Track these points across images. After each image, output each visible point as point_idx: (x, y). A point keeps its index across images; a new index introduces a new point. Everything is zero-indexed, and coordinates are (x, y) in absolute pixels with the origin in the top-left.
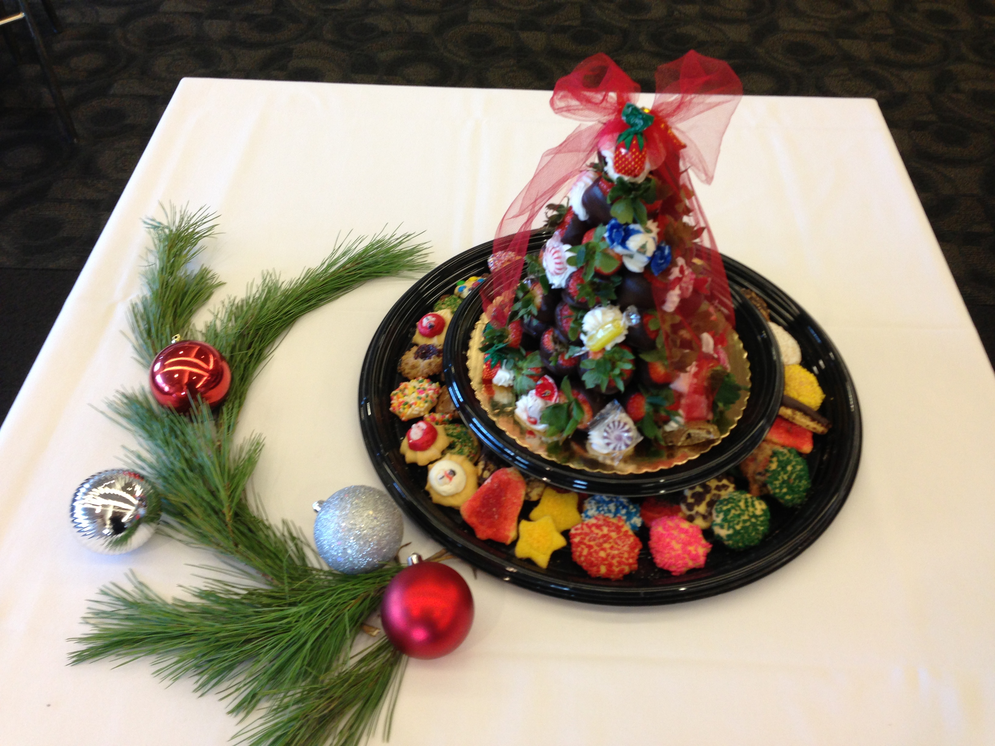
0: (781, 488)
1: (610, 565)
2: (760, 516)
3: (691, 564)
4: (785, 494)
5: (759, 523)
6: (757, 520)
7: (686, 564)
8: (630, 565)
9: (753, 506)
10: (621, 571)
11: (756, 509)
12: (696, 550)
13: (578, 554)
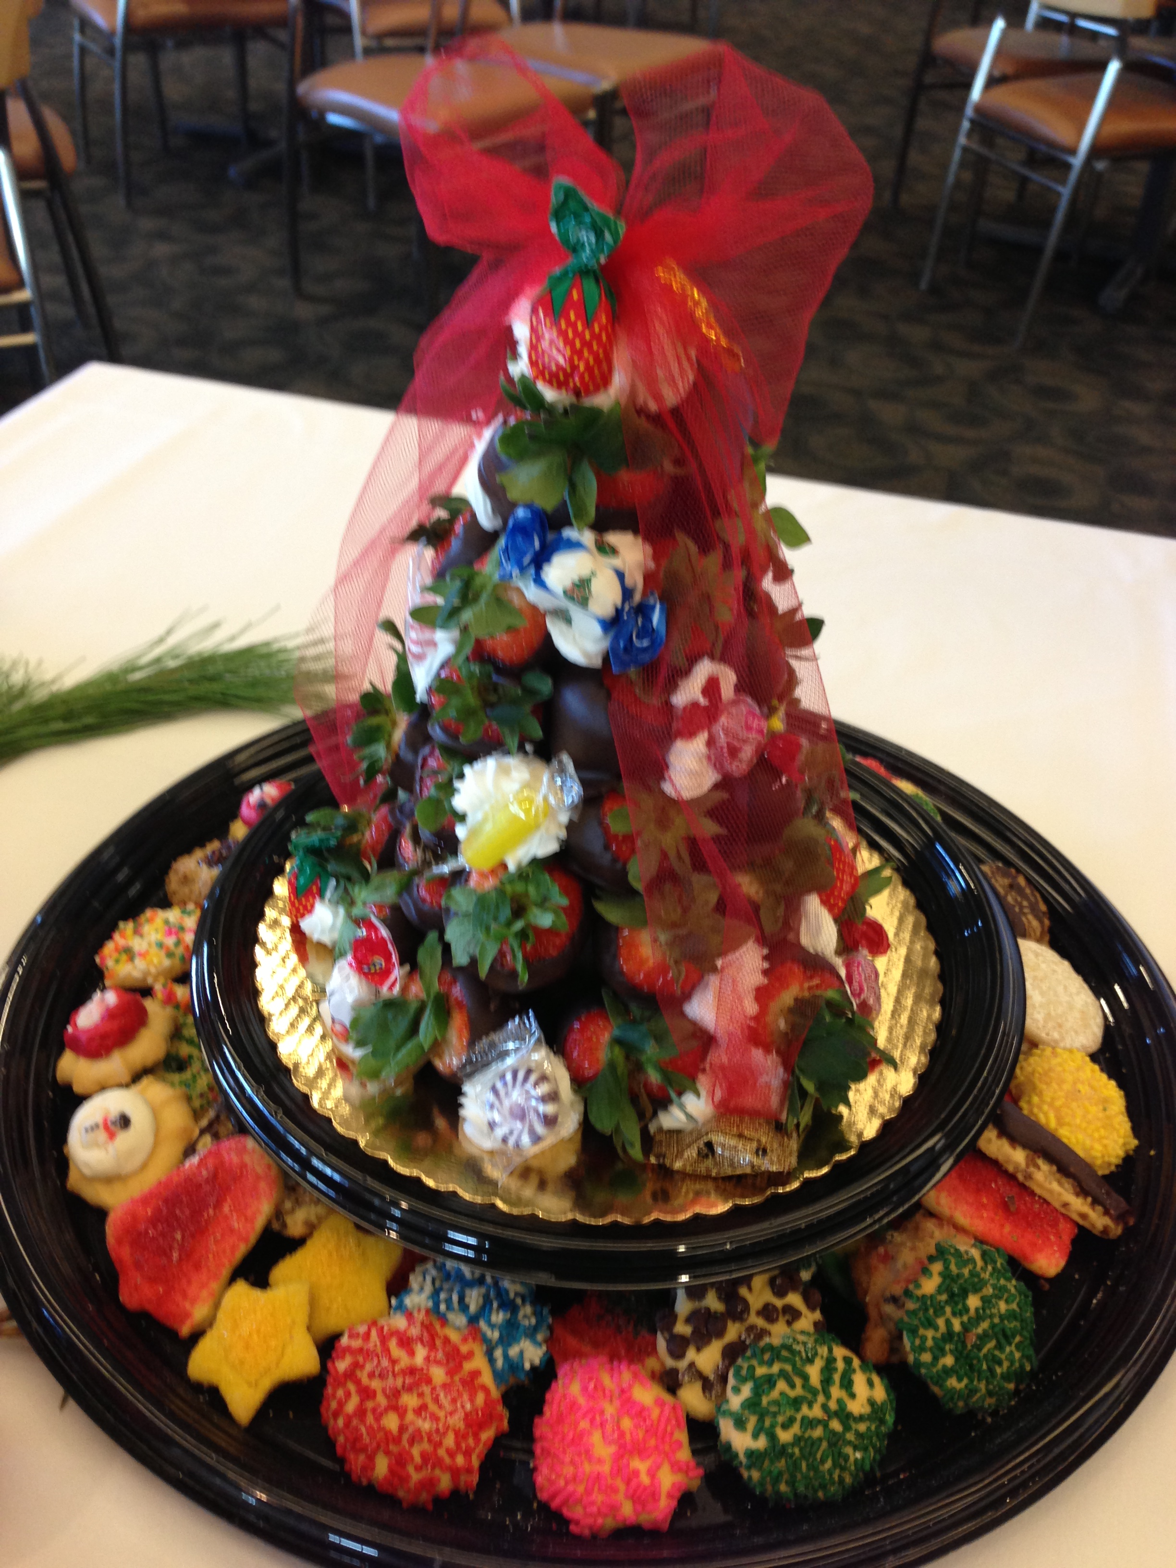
0: (938, 1351)
1: (400, 1461)
2: (861, 1418)
3: (627, 1510)
4: (947, 1372)
5: (850, 1436)
6: (847, 1428)
7: (614, 1508)
8: (455, 1472)
9: (847, 1384)
10: (430, 1483)
11: (853, 1396)
12: (652, 1473)
13: (334, 1405)
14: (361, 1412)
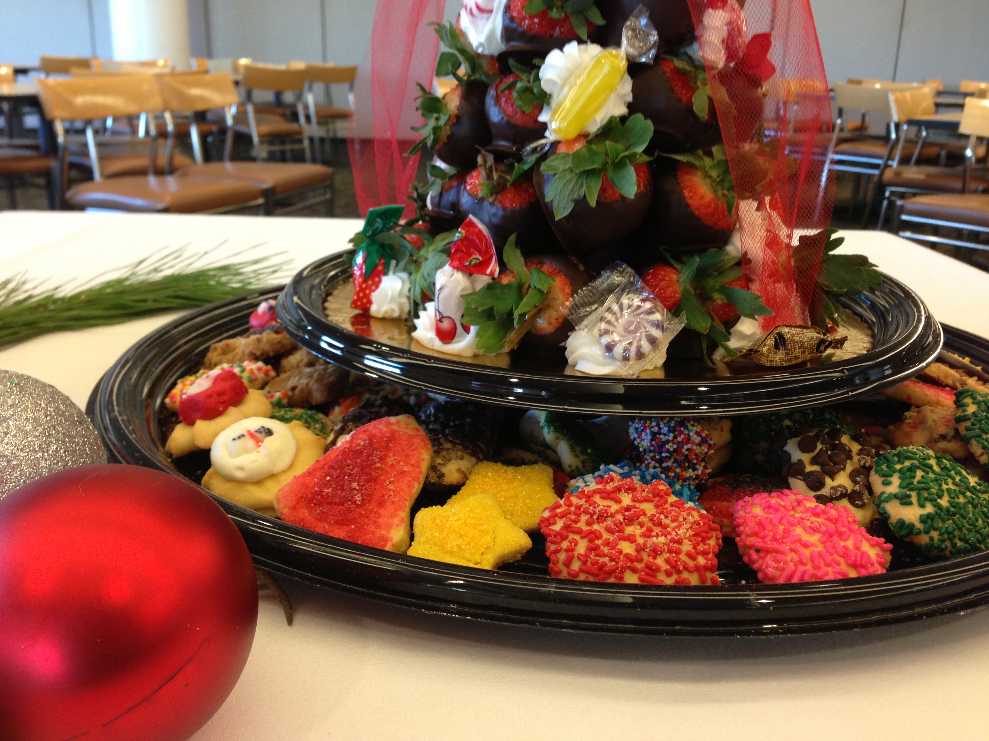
2: (981, 491)
13: (562, 555)
14: (593, 549)
